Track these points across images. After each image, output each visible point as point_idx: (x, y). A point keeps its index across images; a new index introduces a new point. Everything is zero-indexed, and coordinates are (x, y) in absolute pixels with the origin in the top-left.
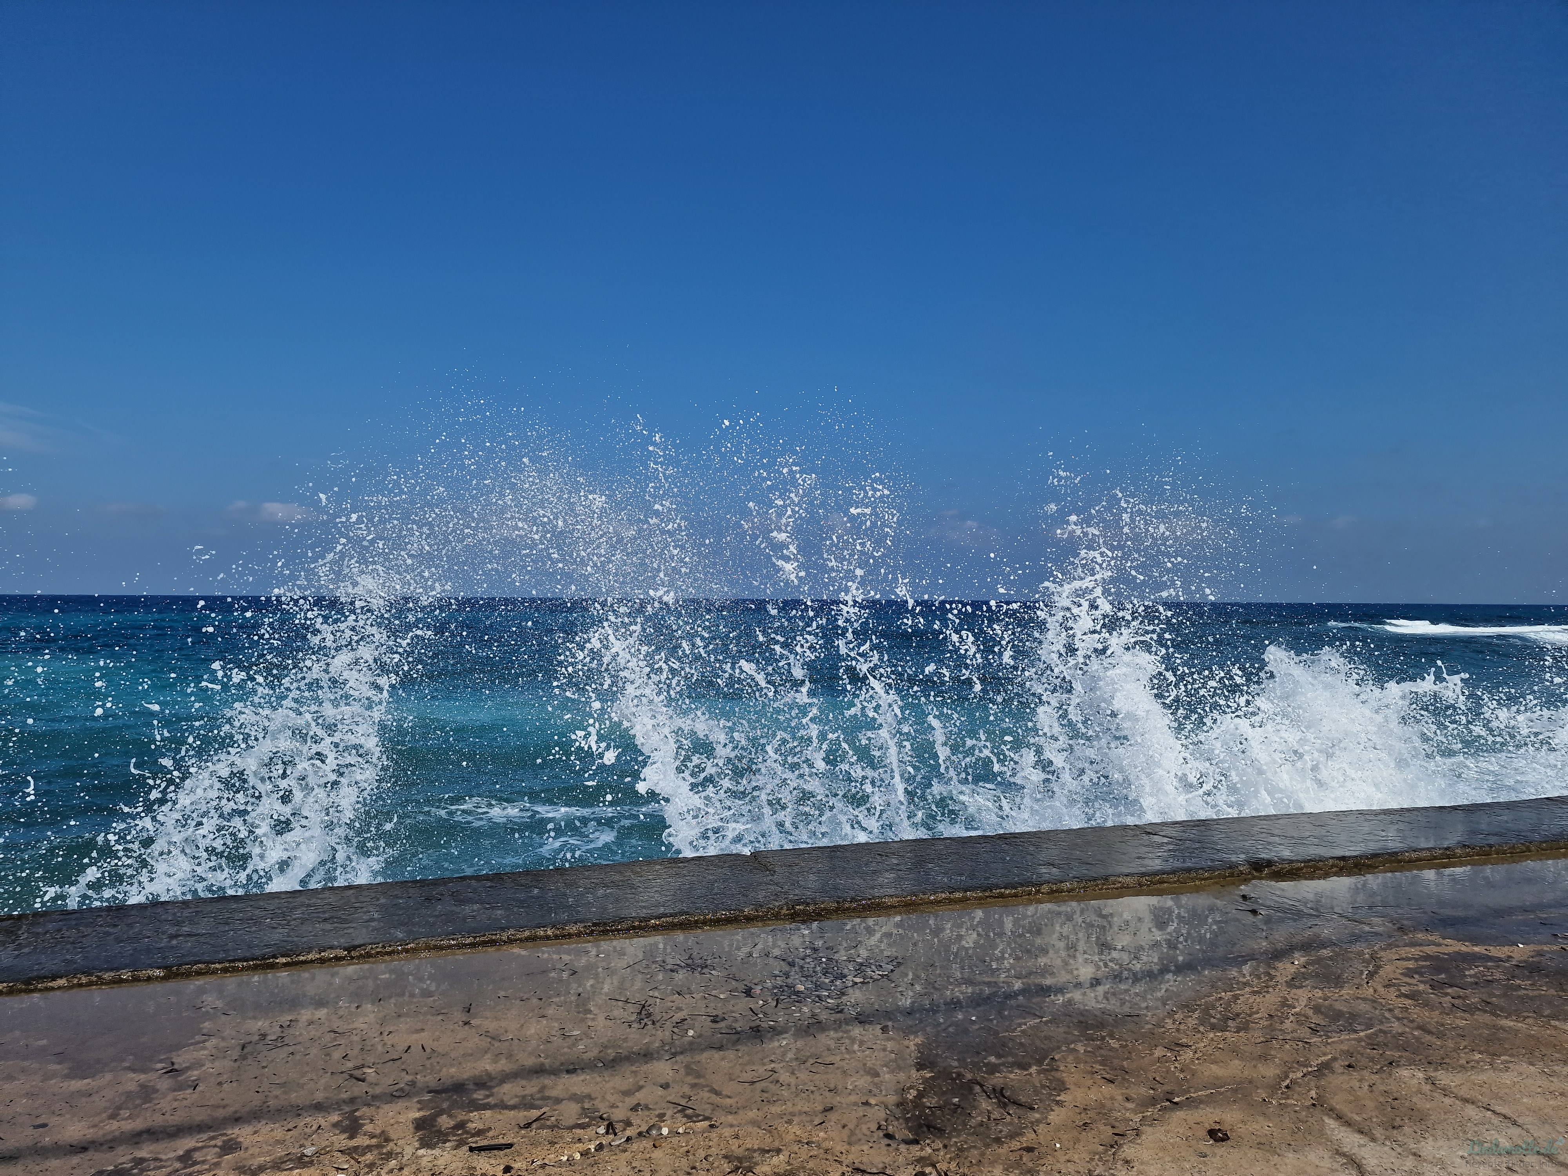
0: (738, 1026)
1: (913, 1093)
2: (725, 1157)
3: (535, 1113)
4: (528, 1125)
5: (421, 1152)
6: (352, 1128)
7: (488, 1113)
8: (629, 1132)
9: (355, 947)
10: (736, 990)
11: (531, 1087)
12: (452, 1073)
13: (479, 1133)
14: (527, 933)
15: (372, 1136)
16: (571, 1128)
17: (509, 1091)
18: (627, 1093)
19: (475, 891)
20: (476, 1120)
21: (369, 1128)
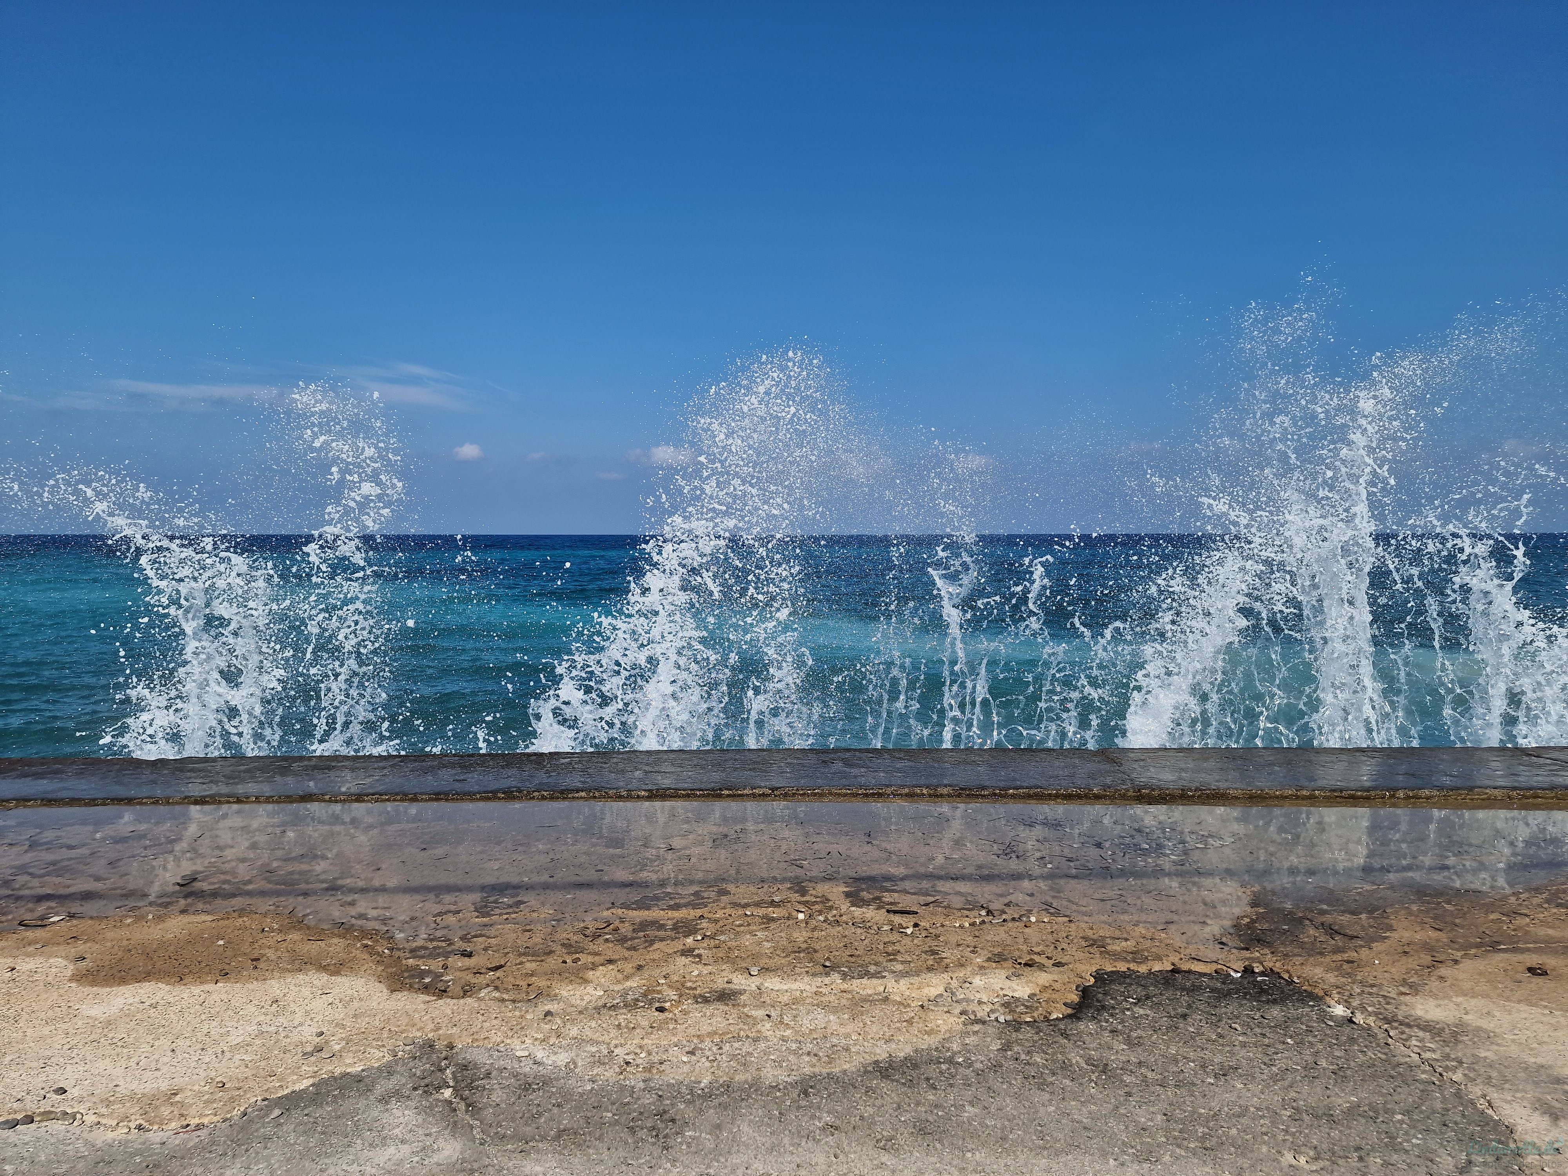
0: (1090, 865)
1: (1247, 920)
2: (1082, 938)
3: (931, 899)
4: (926, 905)
5: (853, 909)
6: (803, 892)
7: (896, 895)
8: (1004, 917)
9: (777, 789)
10: (1088, 843)
11: (925, 884)
12: (865, 871)
13: (891, 904)
14: (906, 790)
15: (816, 897)
16: (960, 909)
17: (907, 885)
18: (1001, 896)
19: (860, 759)
20: (887, 897)
21: (814, 892)
